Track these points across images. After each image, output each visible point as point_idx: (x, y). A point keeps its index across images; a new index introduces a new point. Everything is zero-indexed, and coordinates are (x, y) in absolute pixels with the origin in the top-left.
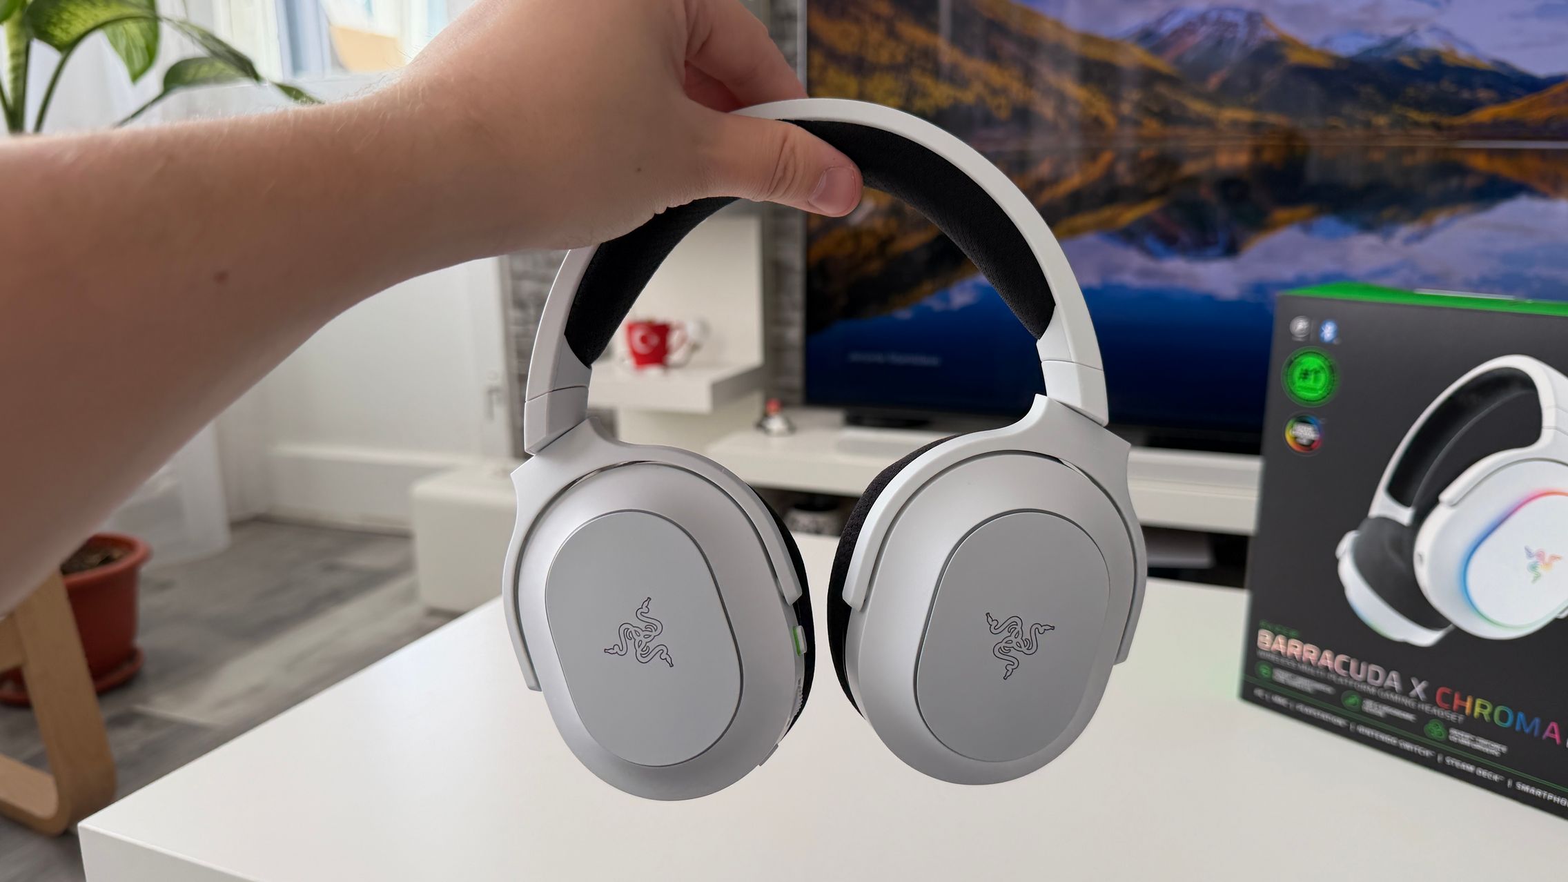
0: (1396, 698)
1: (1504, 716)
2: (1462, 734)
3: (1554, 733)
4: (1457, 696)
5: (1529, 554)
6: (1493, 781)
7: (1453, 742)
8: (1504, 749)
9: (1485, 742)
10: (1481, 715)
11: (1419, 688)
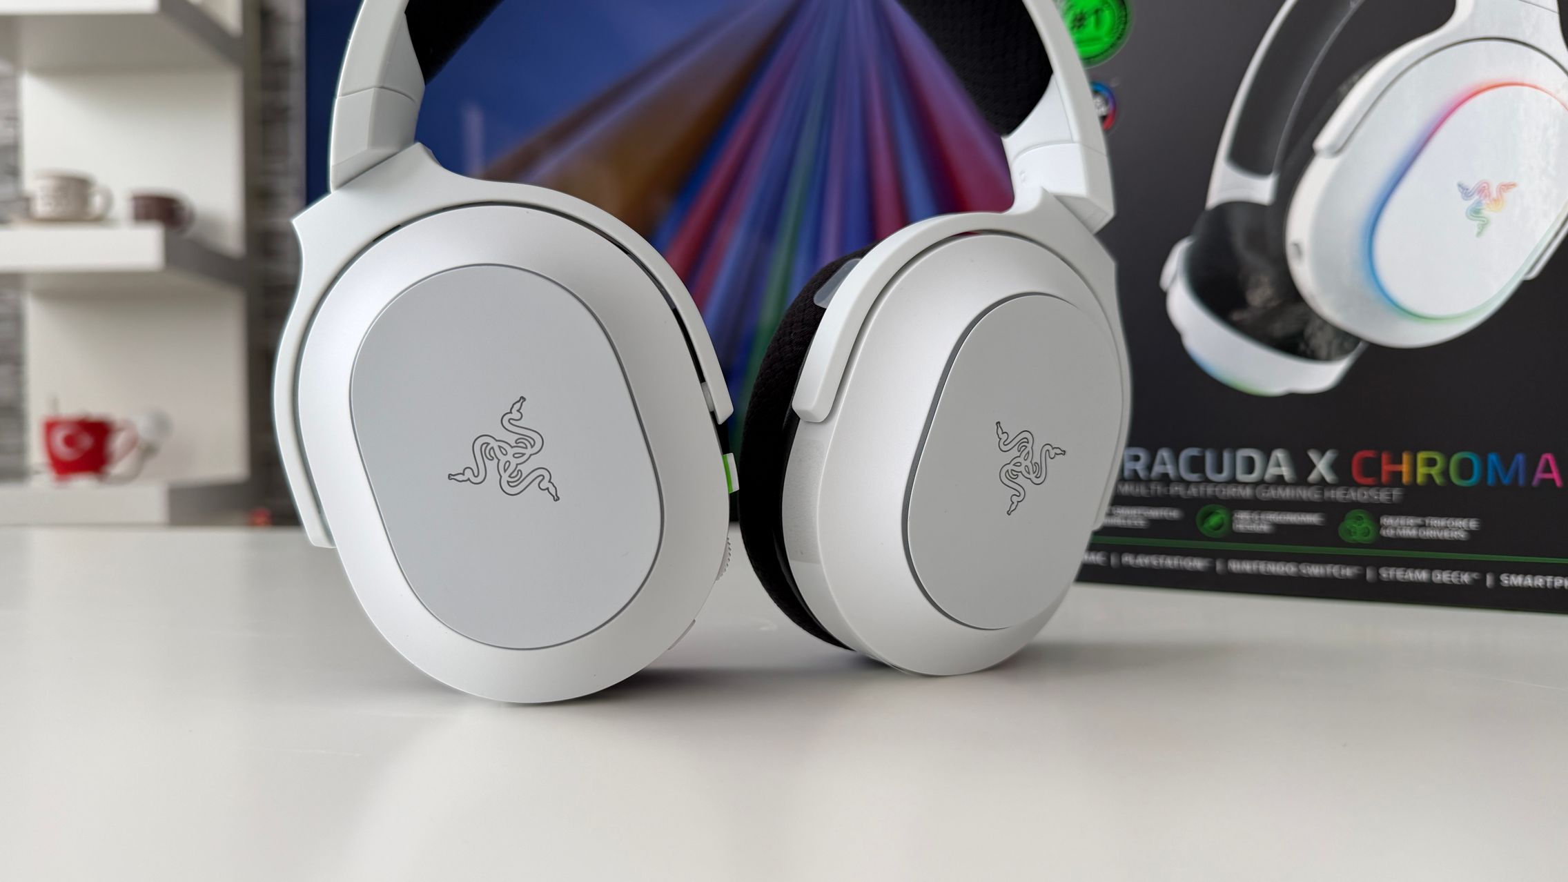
0: (1286, 493)
1: (1465, 469)
2: (1402, 521)
3: (1550, 472)
4: (1385, 457)
5: (1465, 192)
6: (1462, 587)
7: (1389, 539)
8: (1473, 524)
9: (1441, 522)
10: (1430, 477)
11: (1322, 466)
